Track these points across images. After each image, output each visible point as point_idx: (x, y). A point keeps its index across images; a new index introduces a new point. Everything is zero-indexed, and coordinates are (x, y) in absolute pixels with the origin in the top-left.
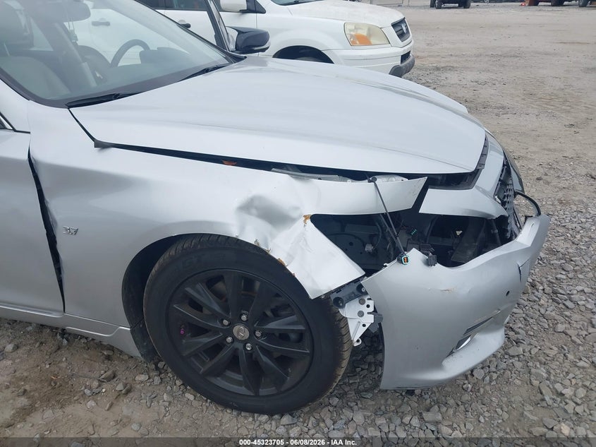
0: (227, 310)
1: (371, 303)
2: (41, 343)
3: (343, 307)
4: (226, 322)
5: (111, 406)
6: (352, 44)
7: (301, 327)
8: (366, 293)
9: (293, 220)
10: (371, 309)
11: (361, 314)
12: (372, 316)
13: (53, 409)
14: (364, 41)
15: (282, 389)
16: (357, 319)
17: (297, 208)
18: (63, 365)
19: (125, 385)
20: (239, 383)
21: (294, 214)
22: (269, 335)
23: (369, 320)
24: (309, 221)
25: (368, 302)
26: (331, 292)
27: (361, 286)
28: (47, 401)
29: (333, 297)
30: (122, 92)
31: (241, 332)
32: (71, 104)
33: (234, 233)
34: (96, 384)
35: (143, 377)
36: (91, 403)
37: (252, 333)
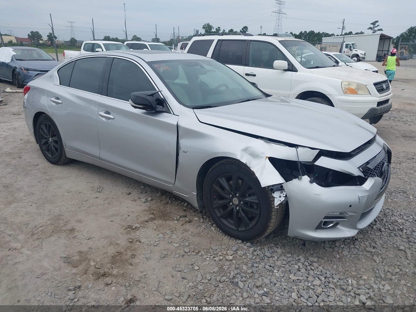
0: (232, 191)
1: (285, 193)
2: (161, 200)
3: (274, 193)
4: (231, 196)
5: (183, 224)
6: (345, 93)
7: (257, 201)
8: (284, 190)
9: (262, 157)
10: (284, 195)
11: (280, 197)
12: (284, 198)
13: (162, 220)
14: (353, 92)
15: (248, 229)
16: (278, 199)
17: (263, 153)
18: (168, 209)
19: (189, 220)
20: (232, 224)
21: (262, 155)
22: (246, 203)
23: (283, 199)
24: (267, 159)
25: (284, 193)
26: (270, 186)
27: (282, 187)
28: (160, 217)
29: (270, 188)
30: (212, 106)
31: (236, 201)
32: (194, 108)
33: (238, 158)
34: (179, 217)
35: (196, 219)
36: (176, 222)
37: (240, 202)
